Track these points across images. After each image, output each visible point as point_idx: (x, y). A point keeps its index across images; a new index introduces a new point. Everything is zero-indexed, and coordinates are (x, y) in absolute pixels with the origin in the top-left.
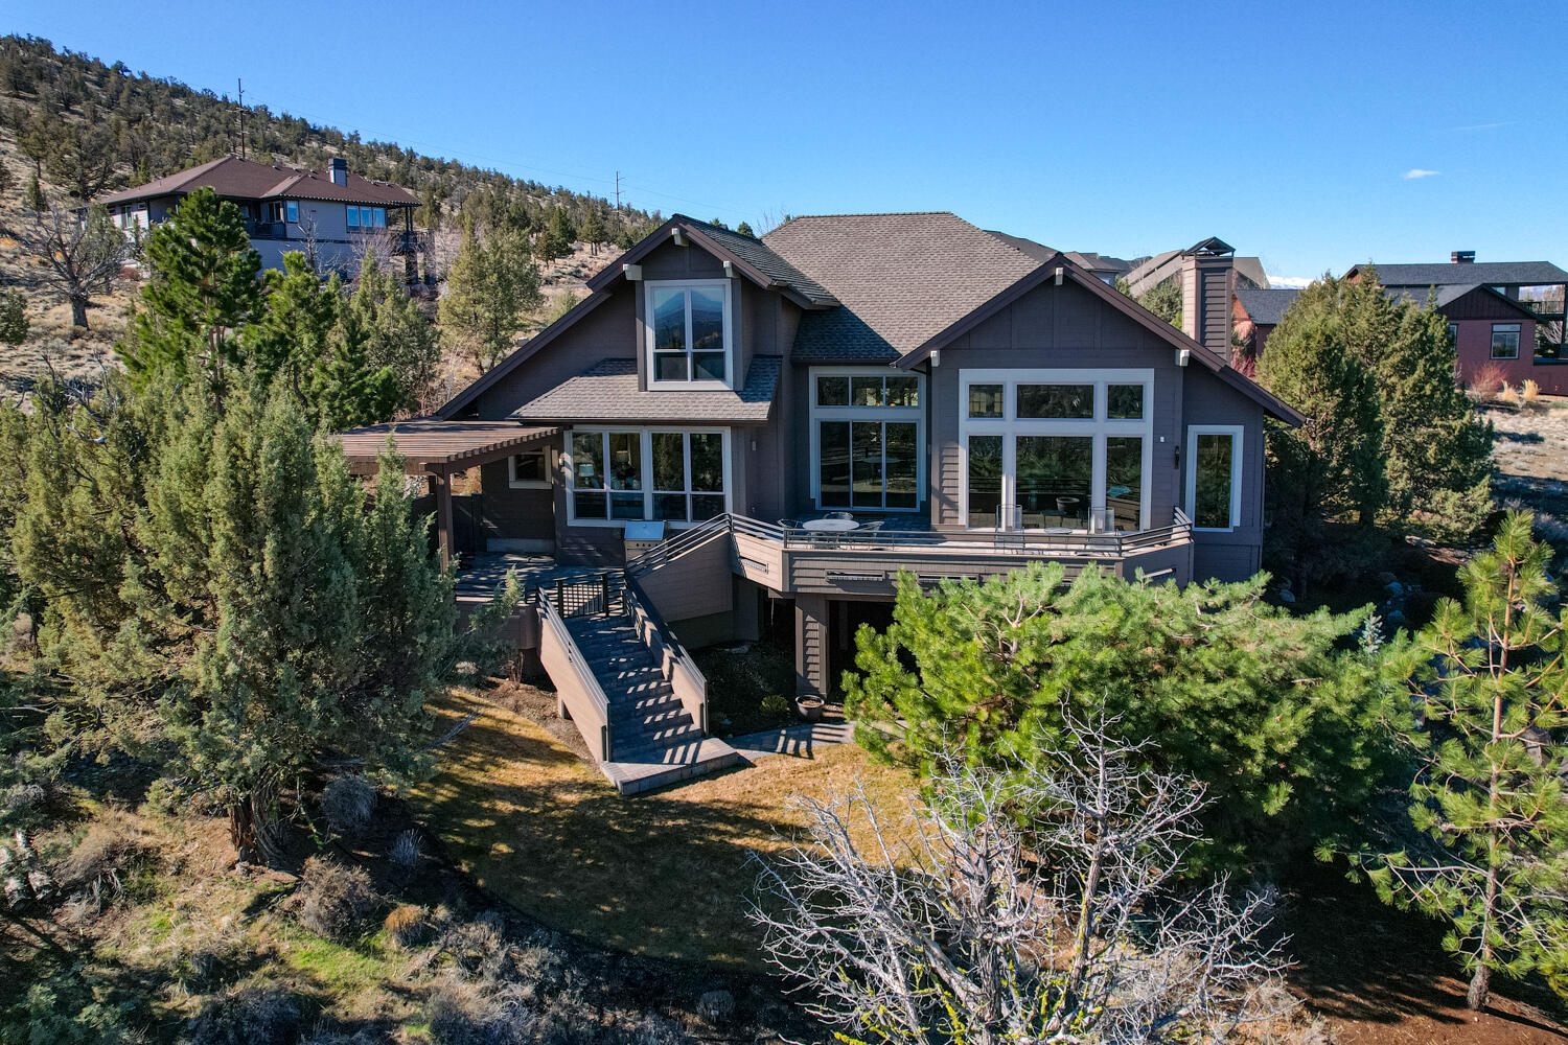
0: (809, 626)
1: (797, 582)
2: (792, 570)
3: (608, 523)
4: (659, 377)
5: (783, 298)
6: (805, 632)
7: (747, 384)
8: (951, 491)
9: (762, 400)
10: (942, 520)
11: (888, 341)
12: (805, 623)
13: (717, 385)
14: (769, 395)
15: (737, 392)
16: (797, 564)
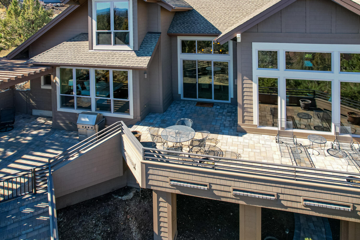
0: (161, 204)
1: (150, 183)
2: (147, 175)
3: (75, 111)
4: (98, 43)
5: (161, 7)
6: (159, 207)
7: (140, 47)
8: (249, 106)
9: (146, 56)
10: (244, 121)
11: (214, 25)
12: (159, 202)
13: (126, 47)
14: (151, 53)
15: (135, 51)
16: (151, 171)
